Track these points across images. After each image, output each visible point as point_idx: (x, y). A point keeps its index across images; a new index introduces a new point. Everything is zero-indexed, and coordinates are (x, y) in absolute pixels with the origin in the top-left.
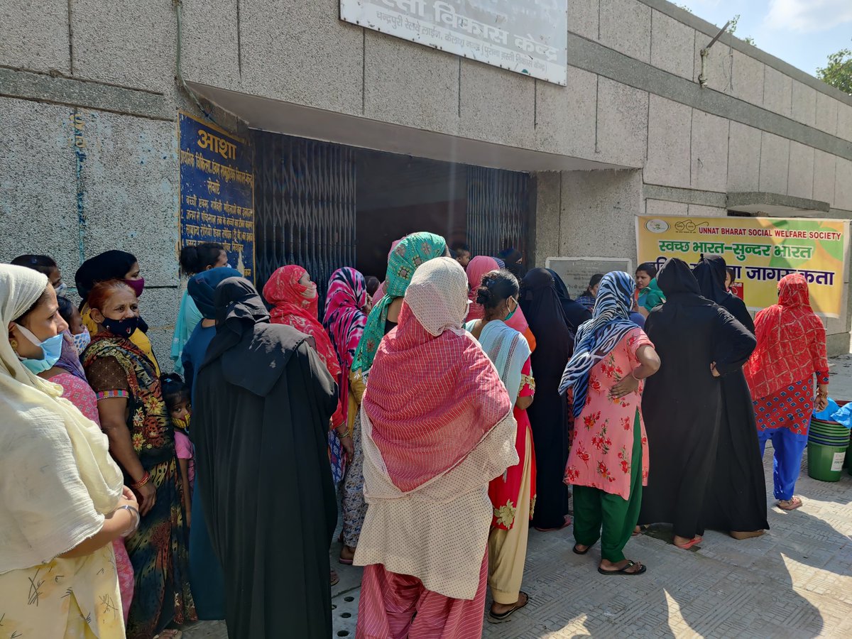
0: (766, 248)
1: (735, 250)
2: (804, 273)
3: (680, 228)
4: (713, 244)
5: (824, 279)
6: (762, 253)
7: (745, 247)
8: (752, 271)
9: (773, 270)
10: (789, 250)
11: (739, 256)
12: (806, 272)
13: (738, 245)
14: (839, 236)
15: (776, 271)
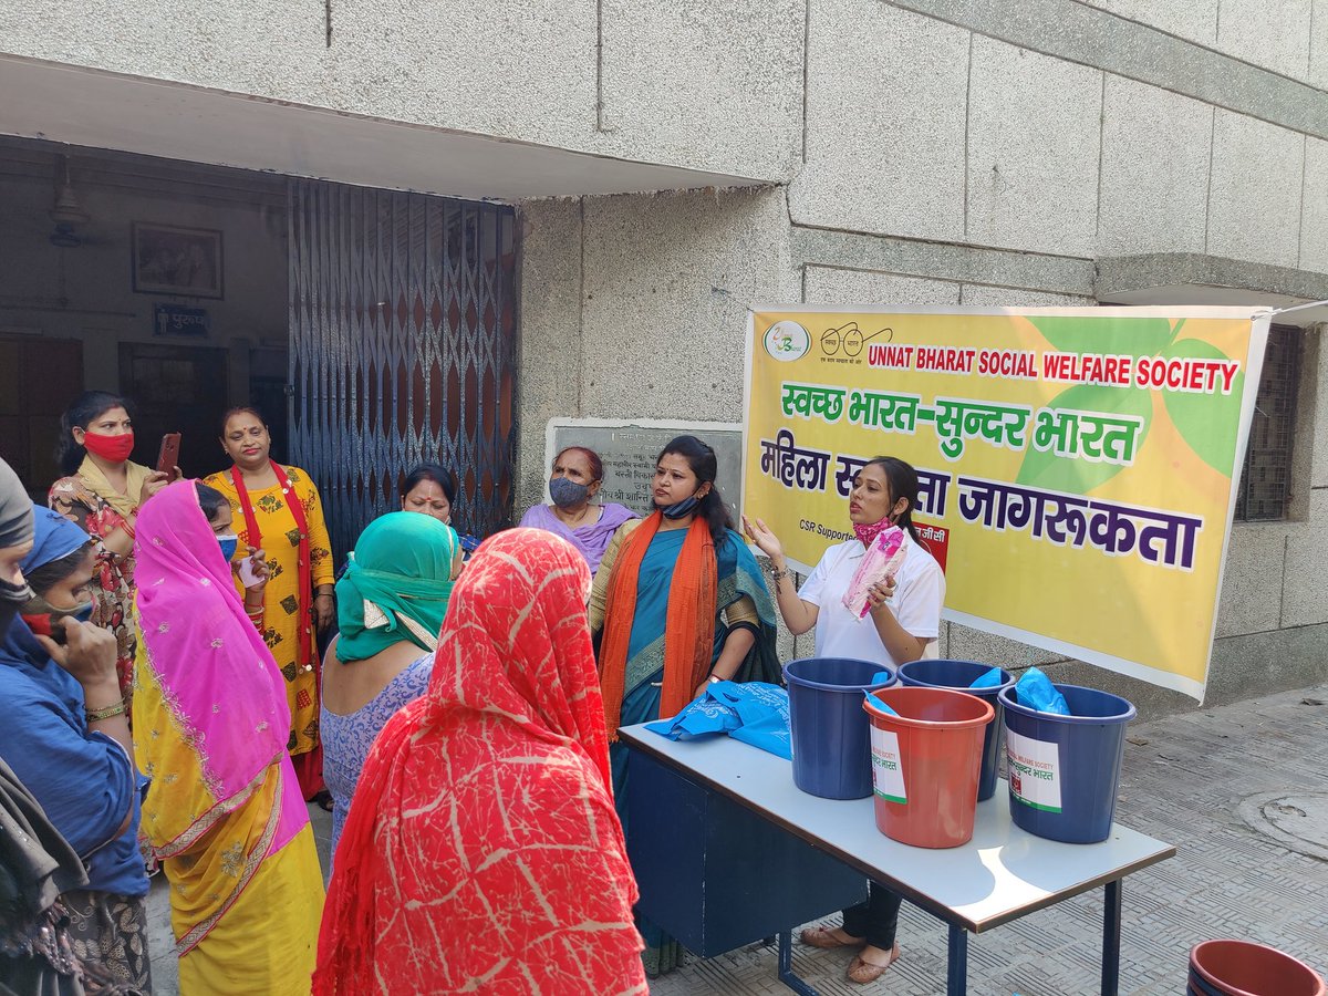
0: (1014, 419)
1: (942, 420)
2: (1107, 514)
3: (830, 348)
4: (892, 399)
5: (1164, 541)
6: (1005, 432)
7: (966, 412)
8: (975, 494)
9: (1026, 494)
10: (1075, 427)
11: (947, 440)
12: (1114, 510)
13: (948, 405)
14: (1228, 375)
15: (1033, 501)
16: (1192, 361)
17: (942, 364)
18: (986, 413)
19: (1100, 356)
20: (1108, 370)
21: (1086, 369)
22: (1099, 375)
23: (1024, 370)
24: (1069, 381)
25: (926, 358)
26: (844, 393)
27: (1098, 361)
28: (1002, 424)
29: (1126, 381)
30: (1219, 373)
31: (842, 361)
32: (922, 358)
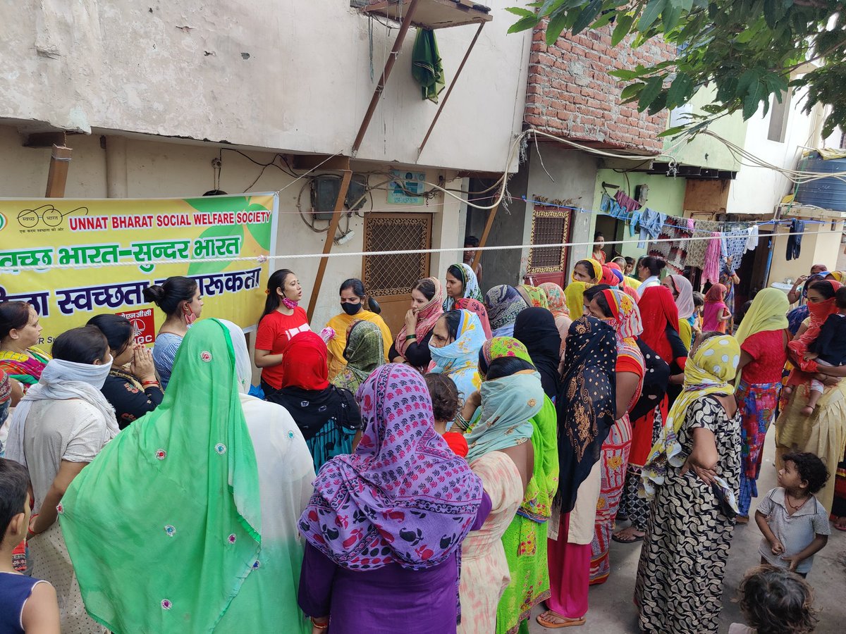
16: (256, 212)
17: (132, 224)
18: (165, 246)
19: (220, 213)
20: (225, 218)
21: (215, 219)
22: (221, 221)
23: (184, 222)
24: (208, 225)
25: (119, 222)
26: (51, 251)
27: (220, 215)
28: (176, 249)
29: (233, 222)
30: (265, 215)
31: (44, 230)
32: (116, 222)
